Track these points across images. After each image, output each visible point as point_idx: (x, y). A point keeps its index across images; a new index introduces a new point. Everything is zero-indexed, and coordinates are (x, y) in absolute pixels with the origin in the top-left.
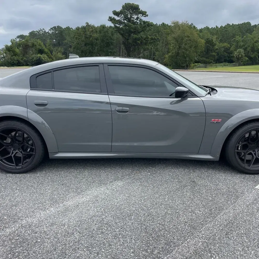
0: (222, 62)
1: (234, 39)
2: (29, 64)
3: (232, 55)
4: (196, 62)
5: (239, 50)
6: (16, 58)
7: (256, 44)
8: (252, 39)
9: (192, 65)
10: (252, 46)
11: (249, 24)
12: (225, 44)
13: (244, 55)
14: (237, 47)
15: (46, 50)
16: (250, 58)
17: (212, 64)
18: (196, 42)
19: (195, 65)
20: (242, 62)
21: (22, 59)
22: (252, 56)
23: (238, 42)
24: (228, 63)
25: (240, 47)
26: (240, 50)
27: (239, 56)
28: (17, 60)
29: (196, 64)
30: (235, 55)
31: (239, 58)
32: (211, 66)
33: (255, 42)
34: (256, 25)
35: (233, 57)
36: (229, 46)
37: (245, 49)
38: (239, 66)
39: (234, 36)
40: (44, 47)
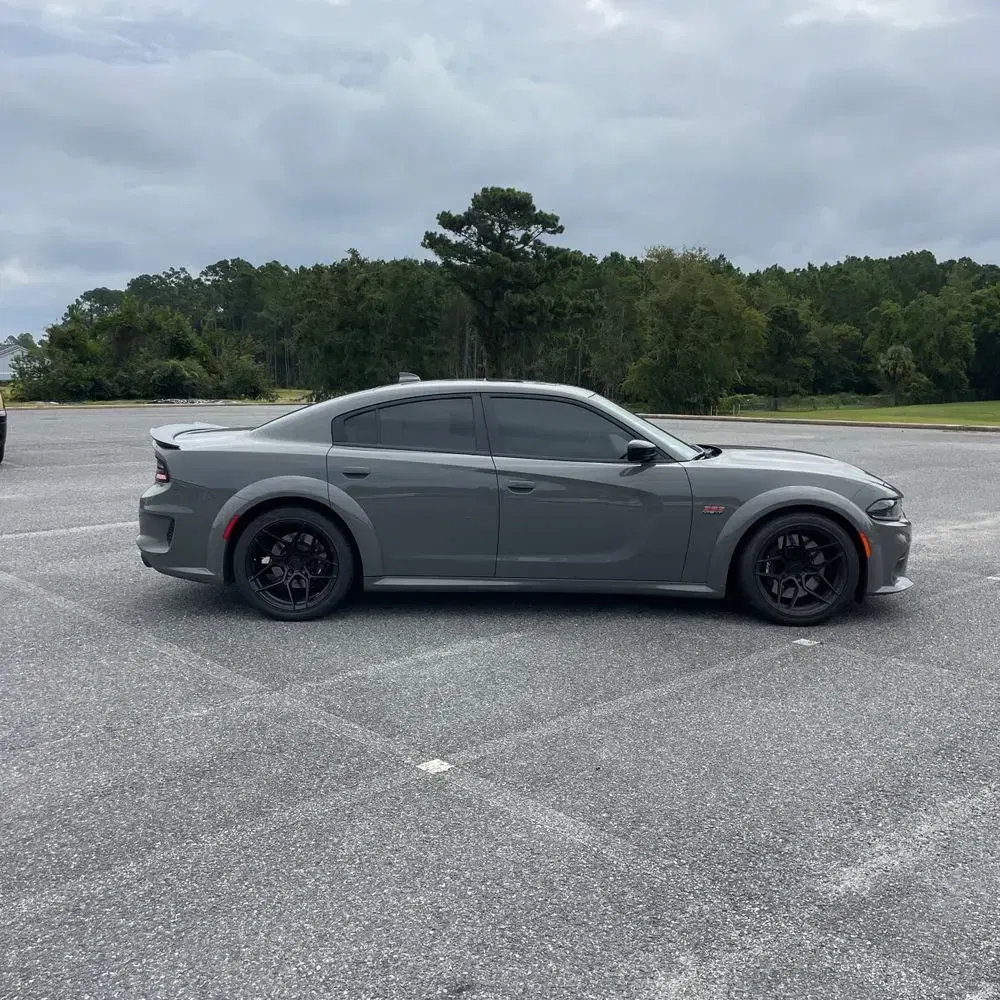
0: (833, 391)
1: (874, 309)
2: (133, 391)
3: (869, 367)
4: (738, 389)
5: (893, 348)
6: (87, 371)
7: (957, 328)
8: (942, 311)
9: (726, 399)
10: (942, 336)
11: (927, 257)
12: (844, 328)
13: (913, 366)
14: (887, 338)
15: (198, 344)
16: (938, 379)
17: (798, 396)
18: (738, 319)
19: (737, 401)
20: (907, 390)
21: (109, 376)
22: (944, 370)
23: (889, 320)
24: (859, 394)
25: (901, 339)
26: (900, 347)
27: (895, 373)
28: (93, 380)
29: (740, 396)
30: (882, 367)
31: (896, 379)
32: (796, 403)
33: (952, 323)
34: (952, 262)
35: (875, 372)
36: (857, 333)
37: (917, 348)
38: (897, 405)
39: (874, 298)
40: (192, 336)
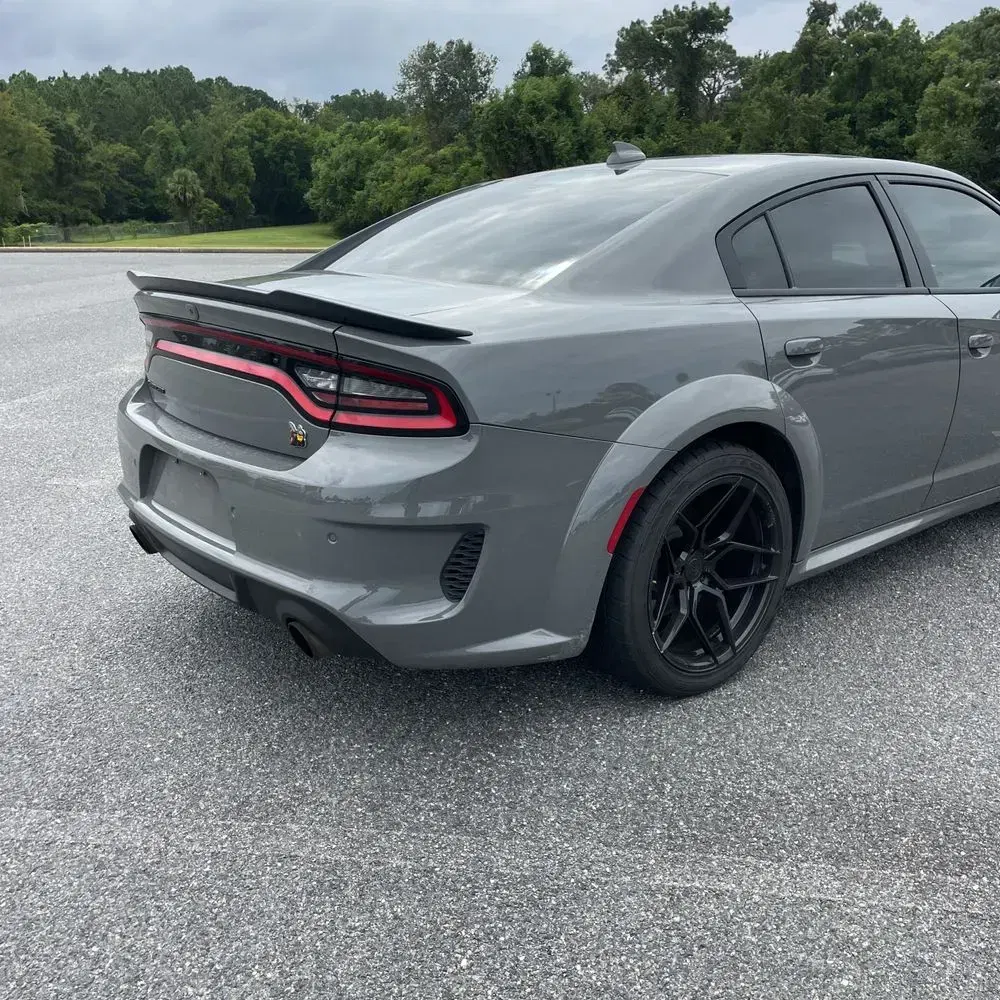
0: (121, 219)
1: (148, 128)
3: (152, 192)
4: (22, 218)
5: (178, 171)
7: (235, 152)
8: (217, 132)
9: (11, 230)
10: (221, 159)
11: (183, 72)
12: (119, 148)
13: (202, 191)
14: (169, 161)
16: (225, 203)
17: (87, 225)
19: (25, 233)
20: (199, 217)
22: (231, 195)
23: (166, 142)
24: (149, 221)
25: (181, 161)
26: (184, 170)
27: (185, 197)
29: (26, 226)
30: (172, 192)
31: (189, 205)
32: (86, 233)
33: (230, 146)
34: (209, 80)
35: (165, 198)
36: (134, 153)
37: (200, 169)
38: (193, 232)
39: (143, 117)
